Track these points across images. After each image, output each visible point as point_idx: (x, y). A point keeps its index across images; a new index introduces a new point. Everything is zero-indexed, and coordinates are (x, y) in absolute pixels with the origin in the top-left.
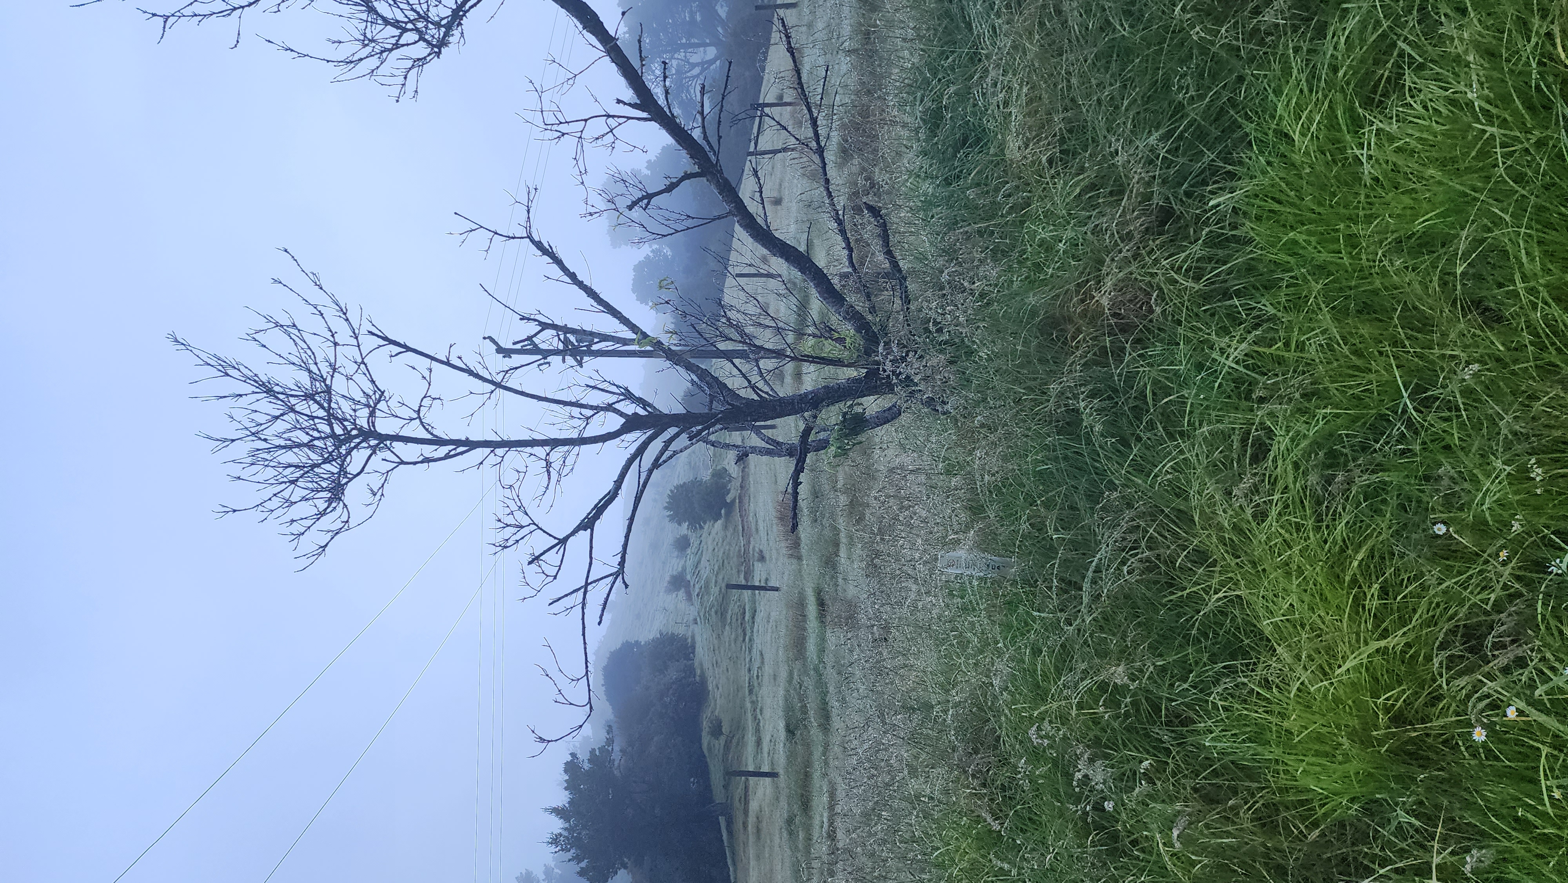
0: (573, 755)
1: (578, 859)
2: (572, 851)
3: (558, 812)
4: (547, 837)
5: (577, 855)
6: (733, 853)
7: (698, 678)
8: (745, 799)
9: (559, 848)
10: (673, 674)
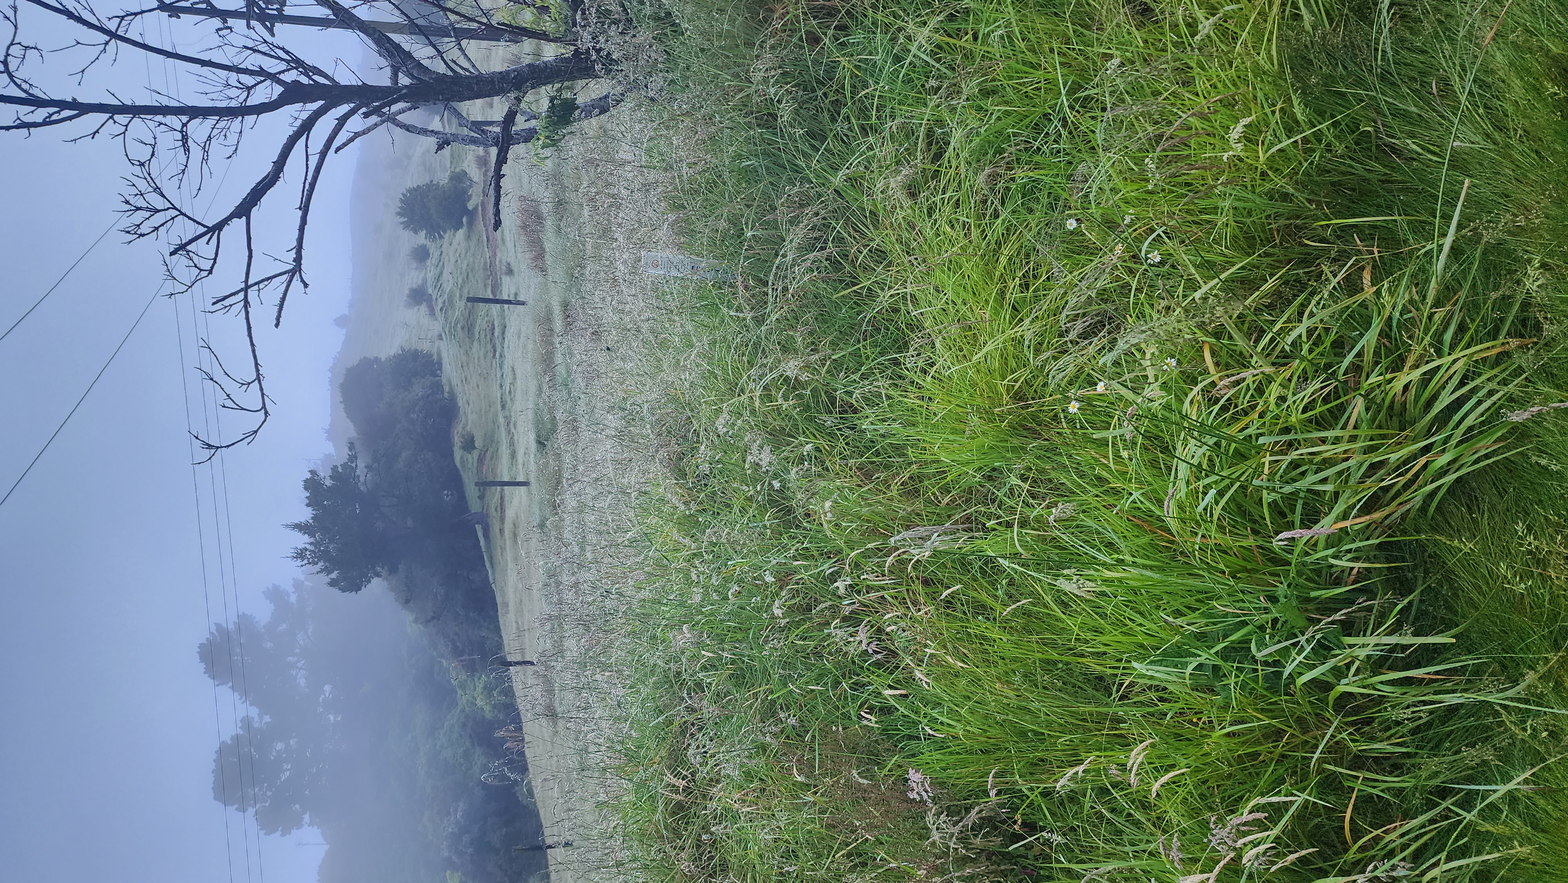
0: (313, 472)
1: (327, 571)
2: (321, 564)
4: (290, 552)
5: (326, 567)
6: (491, 558)
7: (446, 395)
8: (502, 509)
9: (306, 561)
10: (418, 390)
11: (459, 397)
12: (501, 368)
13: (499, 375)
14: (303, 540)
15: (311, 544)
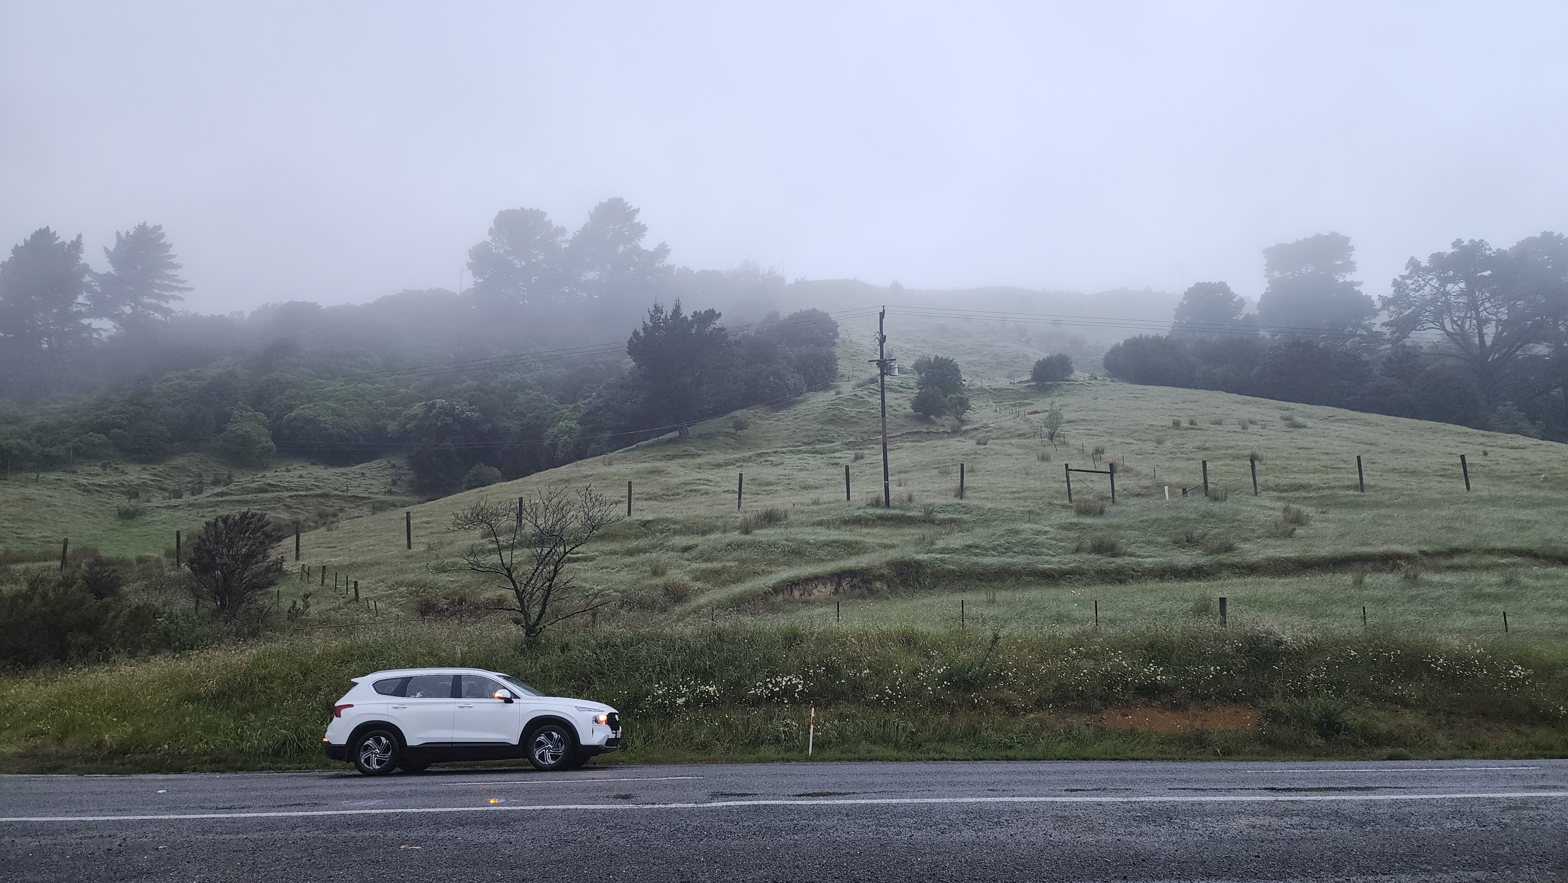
0: (720, 314)
1: (645, 328)
2: (651, 324)
3: (677, 310)
4: (660, 303)
5: (648, 328)
7: (793, 399)
8: (682, 457)
9: (653, 314)
11: (786, 412)
12: (790, 451)
13: (784, 450)
14: (668, 310)
15: (666, 316)
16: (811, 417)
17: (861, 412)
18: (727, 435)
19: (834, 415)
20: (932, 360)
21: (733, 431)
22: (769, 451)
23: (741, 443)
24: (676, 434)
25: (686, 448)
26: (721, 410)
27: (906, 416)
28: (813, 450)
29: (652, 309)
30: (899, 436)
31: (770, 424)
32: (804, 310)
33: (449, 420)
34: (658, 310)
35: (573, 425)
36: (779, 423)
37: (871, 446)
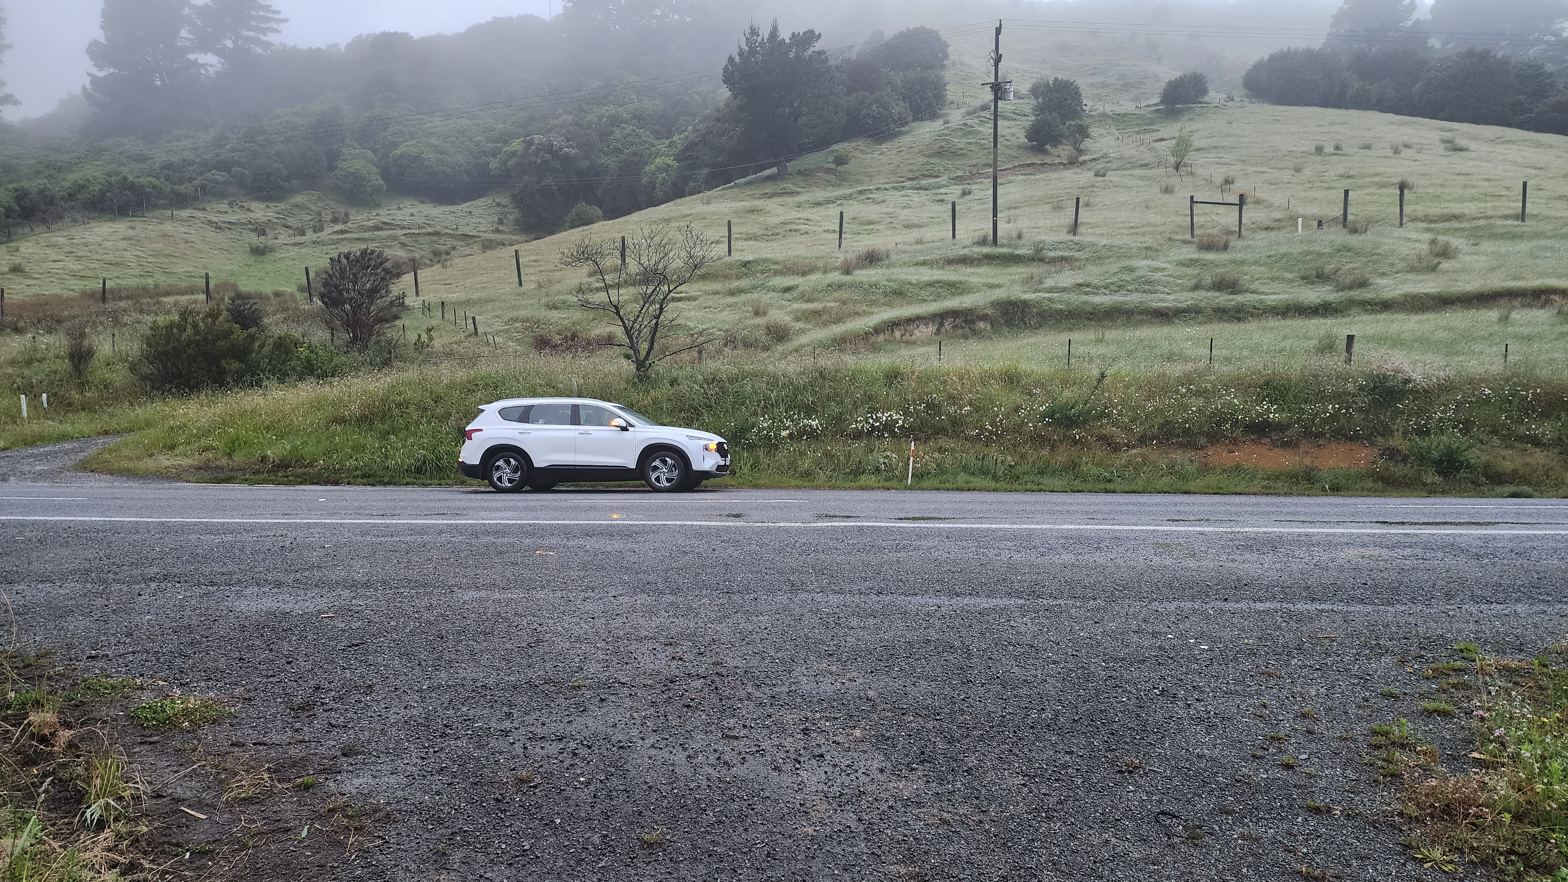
0: (820, 36)
1: (741, 53)
2: (747, 48)
3: (774, 32)
4: (756, 24)
5: (743, 53)
6: (749, 183)
8: (782, 194)
9: (749, 37)
11: (889, 144)
14: (765, 33)
15: (763, 39)
16: (917, 149)
17: (970, 143)
18: (828, 171)
19: (941, 147)
20: (1051, 82)
21: (833, 166)
22: (870, 187)
23: (842, 179)
24: (774, 170)
25: (785, 185)
26: (822, 143)
27: (1019, 147)
28: (918, 186)
29: (748, 31)
30: (1010, 169)
31: (872, 158)
32: (911, 28)
33: (548, 156)
34: (754, 32)
35: (670, 162)
36: (881, 157)
37: (980, 180)
